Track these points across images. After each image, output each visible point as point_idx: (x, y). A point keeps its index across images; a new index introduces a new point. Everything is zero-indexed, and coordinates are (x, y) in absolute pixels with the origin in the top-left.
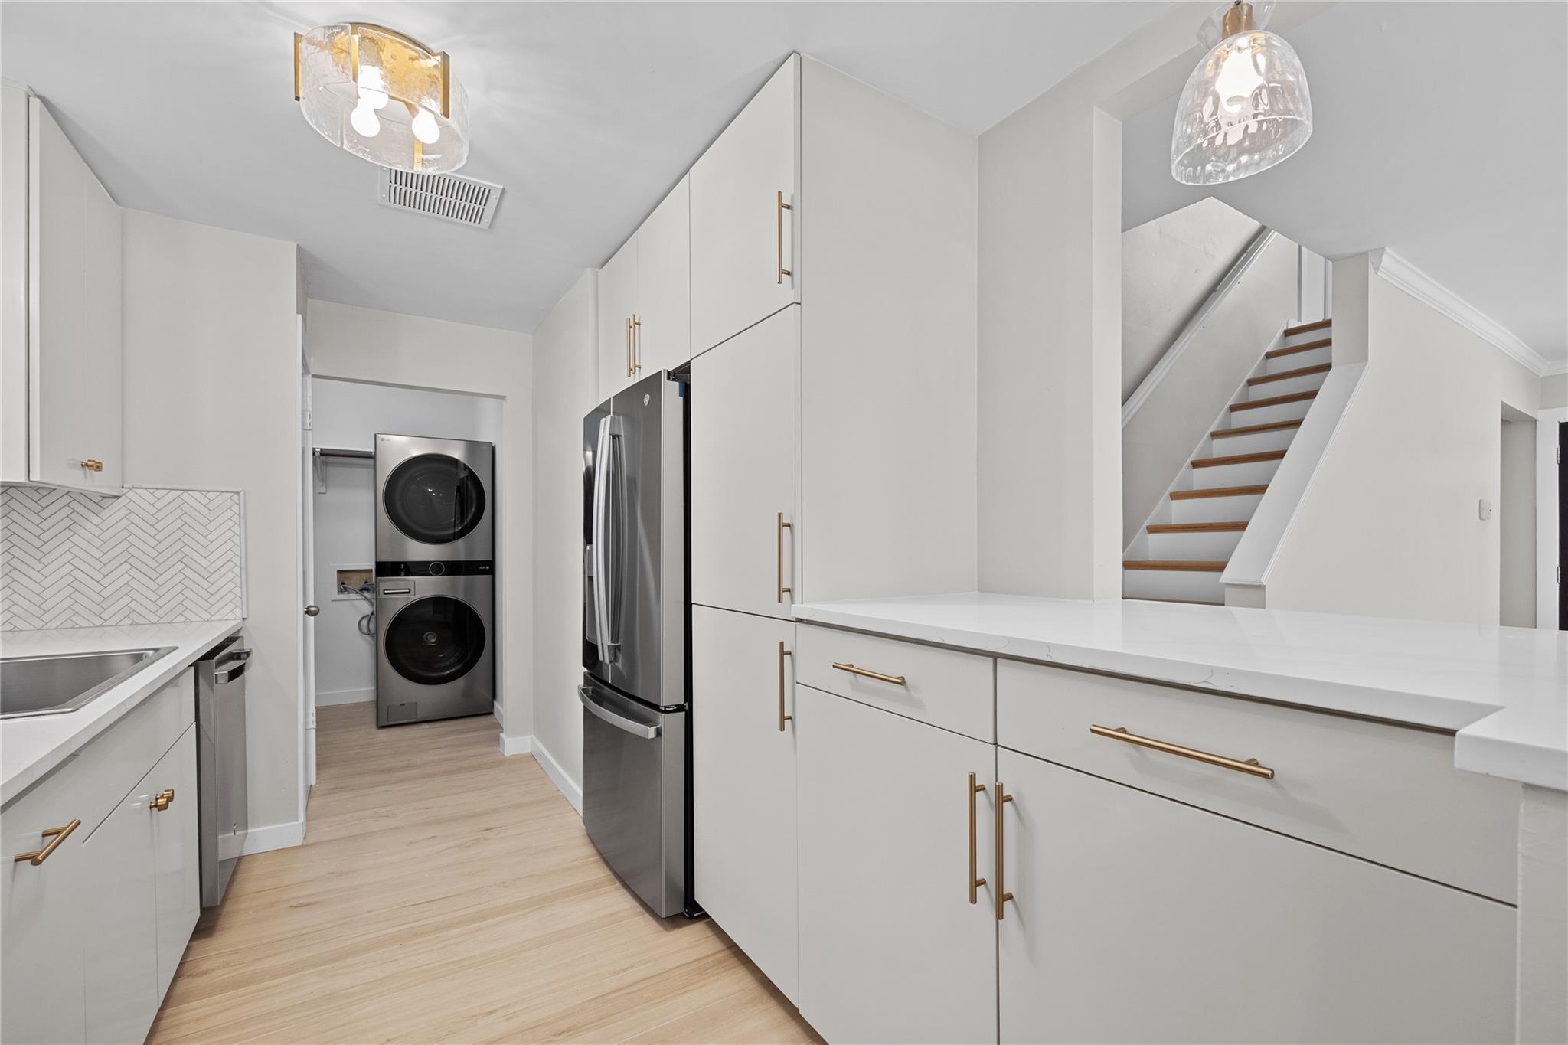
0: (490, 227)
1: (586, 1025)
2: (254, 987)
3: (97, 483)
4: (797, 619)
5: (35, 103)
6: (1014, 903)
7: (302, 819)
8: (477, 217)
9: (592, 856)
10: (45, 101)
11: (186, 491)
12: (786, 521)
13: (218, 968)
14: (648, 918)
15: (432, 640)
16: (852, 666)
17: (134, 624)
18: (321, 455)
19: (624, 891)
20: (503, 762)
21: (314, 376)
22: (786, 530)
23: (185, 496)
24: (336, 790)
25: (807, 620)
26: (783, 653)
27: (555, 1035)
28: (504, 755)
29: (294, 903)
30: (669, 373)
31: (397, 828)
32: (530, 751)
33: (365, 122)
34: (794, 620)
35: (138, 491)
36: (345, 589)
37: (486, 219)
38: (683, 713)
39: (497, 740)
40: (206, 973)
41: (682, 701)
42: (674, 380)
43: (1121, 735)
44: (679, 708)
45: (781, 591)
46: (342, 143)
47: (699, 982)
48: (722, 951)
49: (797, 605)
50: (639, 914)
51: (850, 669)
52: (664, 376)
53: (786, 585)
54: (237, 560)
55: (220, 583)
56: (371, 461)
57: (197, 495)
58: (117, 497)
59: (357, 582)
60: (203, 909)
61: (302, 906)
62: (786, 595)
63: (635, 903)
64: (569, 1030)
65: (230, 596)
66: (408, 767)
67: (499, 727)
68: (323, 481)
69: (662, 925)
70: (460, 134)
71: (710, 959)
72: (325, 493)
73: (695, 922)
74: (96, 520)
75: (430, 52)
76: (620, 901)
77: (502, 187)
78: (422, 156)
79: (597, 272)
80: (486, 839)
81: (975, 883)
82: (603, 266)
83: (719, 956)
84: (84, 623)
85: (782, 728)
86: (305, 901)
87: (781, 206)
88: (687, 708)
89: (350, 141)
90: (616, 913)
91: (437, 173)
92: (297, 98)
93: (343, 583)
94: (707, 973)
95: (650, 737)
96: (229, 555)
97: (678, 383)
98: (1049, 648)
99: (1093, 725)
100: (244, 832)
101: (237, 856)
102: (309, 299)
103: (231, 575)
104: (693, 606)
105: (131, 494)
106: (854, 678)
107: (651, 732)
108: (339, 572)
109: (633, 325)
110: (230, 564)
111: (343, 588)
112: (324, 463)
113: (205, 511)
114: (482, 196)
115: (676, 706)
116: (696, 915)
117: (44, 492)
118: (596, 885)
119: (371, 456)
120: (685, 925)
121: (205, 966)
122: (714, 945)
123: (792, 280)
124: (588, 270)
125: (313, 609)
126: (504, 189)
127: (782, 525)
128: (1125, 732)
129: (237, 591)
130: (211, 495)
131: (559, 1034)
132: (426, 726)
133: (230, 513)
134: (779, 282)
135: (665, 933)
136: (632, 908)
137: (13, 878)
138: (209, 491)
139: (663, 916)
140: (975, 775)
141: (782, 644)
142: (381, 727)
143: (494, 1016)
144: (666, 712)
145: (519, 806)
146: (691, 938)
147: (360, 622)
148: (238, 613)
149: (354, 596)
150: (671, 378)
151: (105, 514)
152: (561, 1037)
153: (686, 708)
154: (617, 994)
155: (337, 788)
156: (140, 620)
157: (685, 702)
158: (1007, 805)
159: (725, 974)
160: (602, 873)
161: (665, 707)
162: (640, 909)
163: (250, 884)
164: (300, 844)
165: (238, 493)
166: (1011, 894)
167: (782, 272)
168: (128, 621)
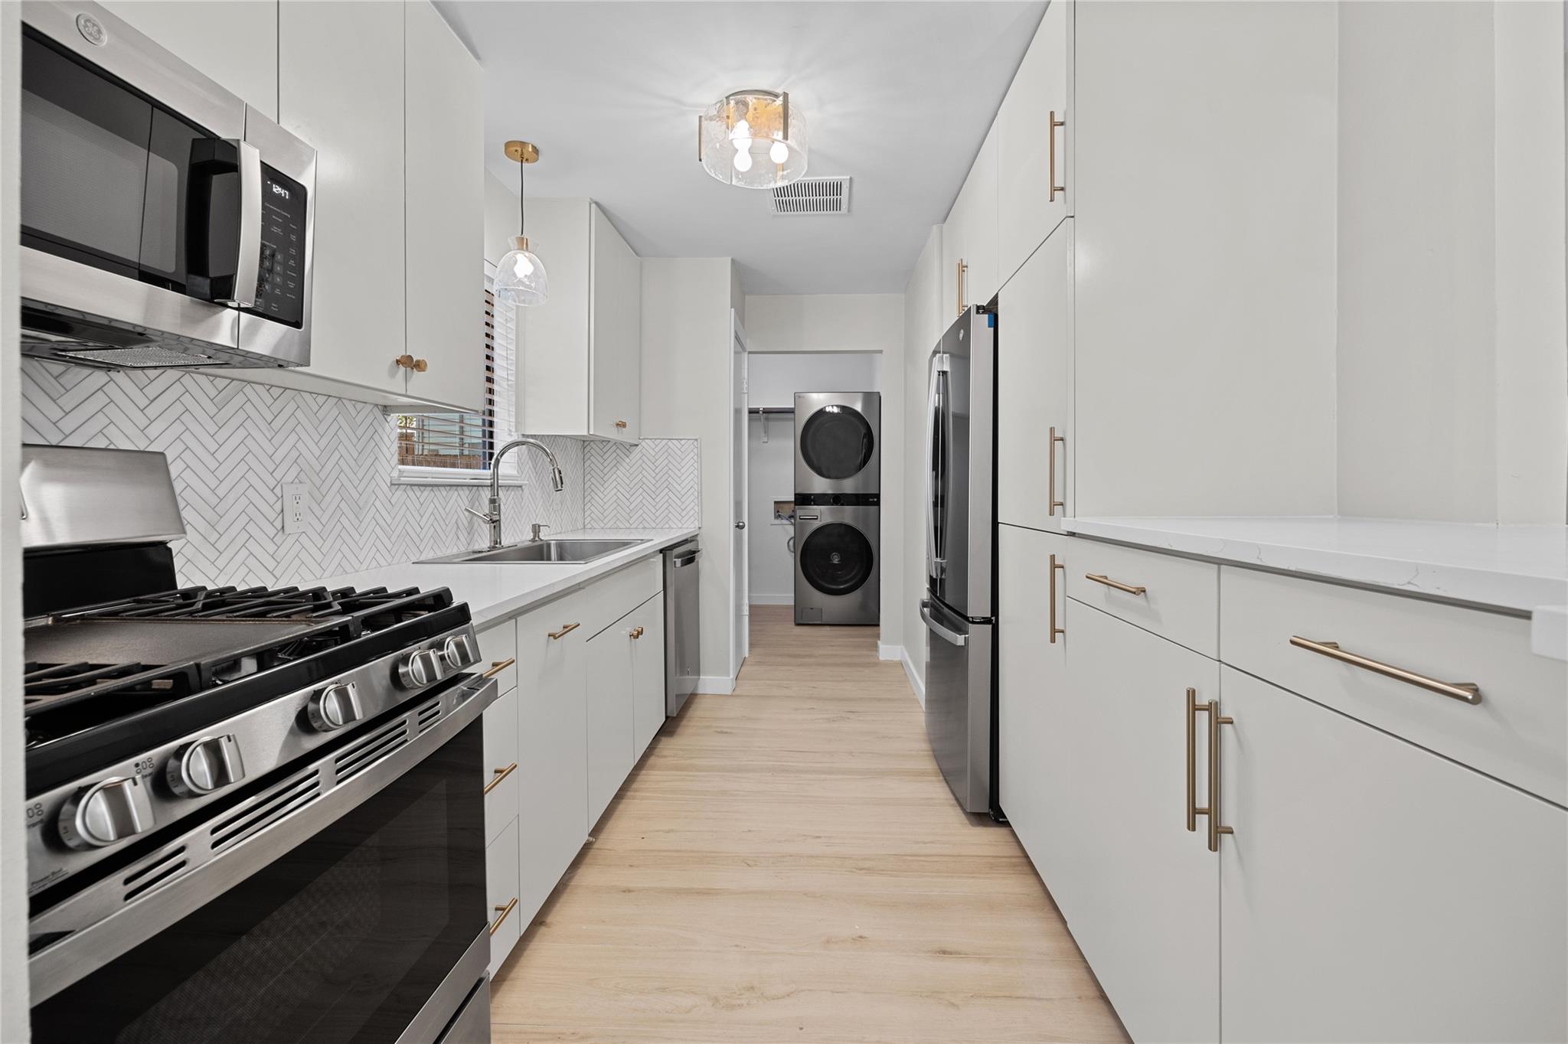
0: (849, 211)
1: (883, 870)
2: (686, 773)
3: (625, 436)
4: (1068, 532)
5: (593, 206)
6: (1234, 838)
7: (732, 676)
8: (836, 206)
9: (928, 751)
10: (597, 203)
11: (670, 439)
12: (1058, 434)
13: (671, 756)
14: (958, 810)
15: (836, 561)
16: (1106, 578)
17: (644, 528)
18: (764, 412)
19: (945, 785)
20: (876, 664)
21: (750, 353)
22: (1058, 444)
23: (670, 443)
24: (759, 663)
25: (1079, 534)
26: (1054, 566)
27: (857, 869)
28: (878, 658)
29: (719, 730)
30: (978, 308)
31: (791, 697)
32: (899, 659)
33: (743, 162)
34: (1066, 533)
35: (646, 441)
36: (779, 516)
37: (844, 206)
38: (990, 626)
39: (875, 647)
40: (665, 757)
41: (989, 615)
42: (983, 313)
43: (1330, 651)
44: (986, 621)
45: (1053, 505)
46: (731, 180)
47: (987, 873)
48: (1018, 857)
49: (1069, 518)
50: (953, 805)
51: (1103, 581)
52: (973, 311)
53: (1058, 499)
54: (696, 486)
55: (687, 502)
56: (791, 415)
57: (675, 442)
58: (637, 445)
59: (787, 510)
60: (667, 717)
61: (722, 732)
62: (1058, 509)
63: (951, 796)
64: (867, 869)
65: (692, 512)
66: (810, 656)
67: (878, 636)
68: (765, 432)
69: (969, 819)
70: (798, 149)
71: (1005, 860)
72: (767, 442)
73: (1001, 827)
74: (627, 460)
75: (777, 96)
76: (938, 791)
77: (848, 177)
78: (781, 173)
79: (942, 227)
80: (849, 718)
81: (1193, 811)
82: (945, 220)
83: (1014, 860)
84: (622, 526)
85: (1053, 640)
86: (725, 730)
87: (1053, 124)
88: (994, 622)
89: (737, 177)
90: (932, 799)
91: (792, 183)
92: (700, 160)
93: (778, 512)
94: (998, 870)
95: (958, 644)
96: (692, 483)
97: (987, 315)
98: (1260, 549)
99: (1294, 636)
100: (697, 677)
101: (689, 692)
102: (746, 297)
103: (692, 497)
104: (1000, 525)
105: (643, 443)
106: (1107, 590)
107: (960, 640)
108: (775, 502)
109: (962, 268)
110: (692, 490)
111: (778, 516)
112: (767, 419)
113: (679, 453)
114: (836, 188)
115: (983, 618)
116: (1001, 820)
117: (605, 444)
118: (922, 773)
119: (791, 411)
120: (990, 826)
121: (665, 753)
122: (1012, 851)
123: (1065, 195)
124: (935, 227)
125: (741, 524)
126: (851, 178)
127: (1054, 439)
128: (1337, 648)
129: (696, 508)
130: (683, 442)
131: (861, 869)
132: (828, 628)
133: (692, 454)
134: (1051, 201)
135: (970, 826)
136: (947, 799)
137: (548, 645)
138: (681, 439)
139: (969, 811)
140: (1194, 691)
141: (1053, 557)
142: (798, 625)
143: (819, 840)
144: (973, 623)
145: (880, 700)
146: (988, 837)
147: (788, 543)
148: (697, 524)
149: (785, 522)
150: (981, 311)
151: (631, 457)
152: (861, 872)
153: (992, 621)
154: (913, 858)
155: (760, 662)
156: (647, 525)
157: (992, 616)
158: (1227, 728)
159: (1013, 876)
160: (930, 765)
161: (972, 617)
162: (954, 802)
163: (698, 712)
164: (730, 694)
165: (696, 440)
166: (1231, 828)
167: (1054, 189)
168: (641, 526)
